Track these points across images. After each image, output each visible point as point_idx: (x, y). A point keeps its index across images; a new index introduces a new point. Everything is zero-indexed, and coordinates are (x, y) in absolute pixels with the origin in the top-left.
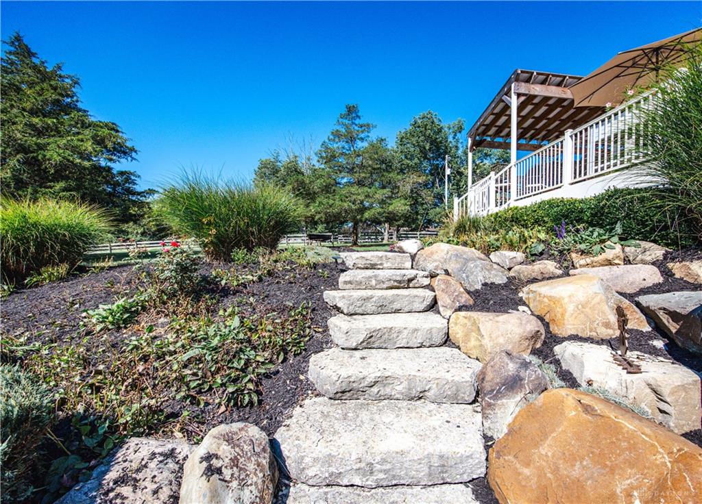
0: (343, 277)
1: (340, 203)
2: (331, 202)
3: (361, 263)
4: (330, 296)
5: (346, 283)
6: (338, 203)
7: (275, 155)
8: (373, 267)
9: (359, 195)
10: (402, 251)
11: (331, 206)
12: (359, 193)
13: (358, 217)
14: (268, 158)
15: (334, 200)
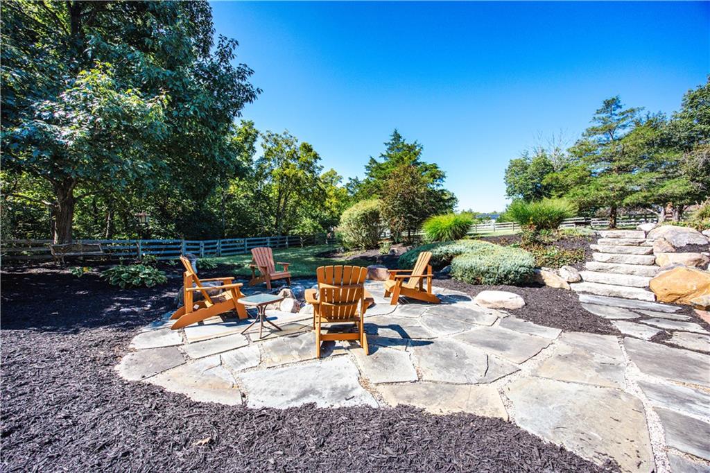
0: (599, 240)
1: (596, 192)
2: (586, 192)
3: (611, 235)
4: (592, 246)
5: (601, 242)
6: (593, 192)
7: (525, 154)
8: (618, 237)
9: (619, 182)
10: (641, 230)
11: (585, 196)
12: (618, 180)
13: (616, 203)
14: (518, 158)
15: (589, 190)
